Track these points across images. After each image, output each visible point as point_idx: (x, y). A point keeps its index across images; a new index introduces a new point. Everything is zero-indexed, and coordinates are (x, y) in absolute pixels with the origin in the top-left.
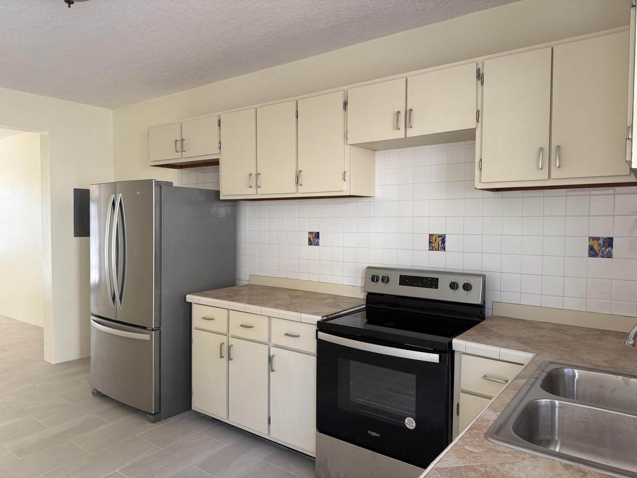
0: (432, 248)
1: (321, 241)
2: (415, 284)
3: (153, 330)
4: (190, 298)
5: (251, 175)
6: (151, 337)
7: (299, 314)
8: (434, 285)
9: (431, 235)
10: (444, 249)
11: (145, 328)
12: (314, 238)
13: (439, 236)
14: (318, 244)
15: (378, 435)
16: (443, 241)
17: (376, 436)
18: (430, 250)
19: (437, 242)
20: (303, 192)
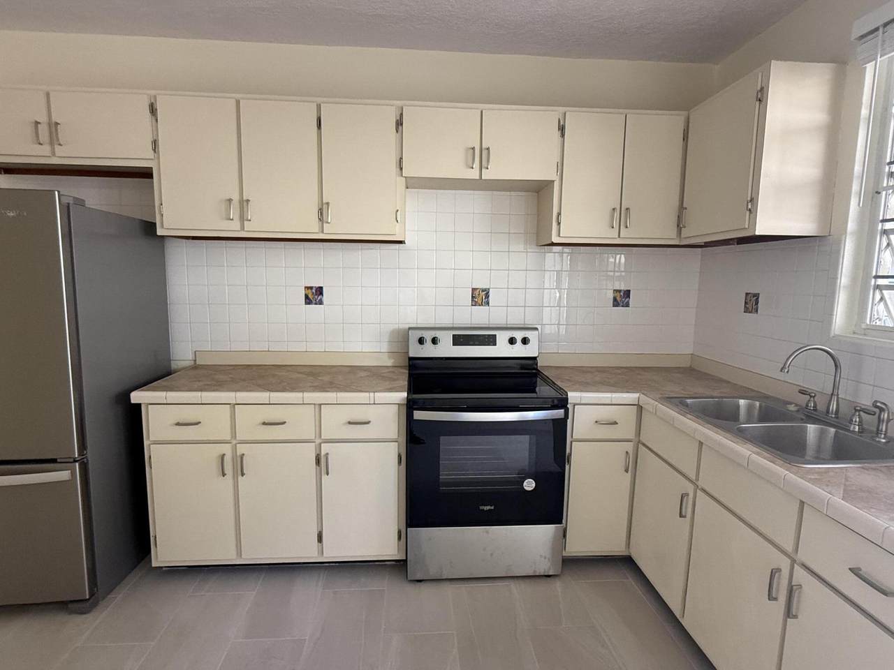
0: (474, 303)
1: (325, 298)
2: (472, 343)
3: (75, 461)
4: (136, 397)
5: (230, 200)
6: (73, 474)
7: (372, 394)
8: (492, 342)
9: (474, 290)
10: (488, 303)
11: (54, 461)
12: (314, 295)
13: (483, 291)
14: (321, 303)
15: (492, 508)
16: (487, 296)
17: (489, 510)
18: (472, 305)
19: (480, 297)
20: (330, 231)
